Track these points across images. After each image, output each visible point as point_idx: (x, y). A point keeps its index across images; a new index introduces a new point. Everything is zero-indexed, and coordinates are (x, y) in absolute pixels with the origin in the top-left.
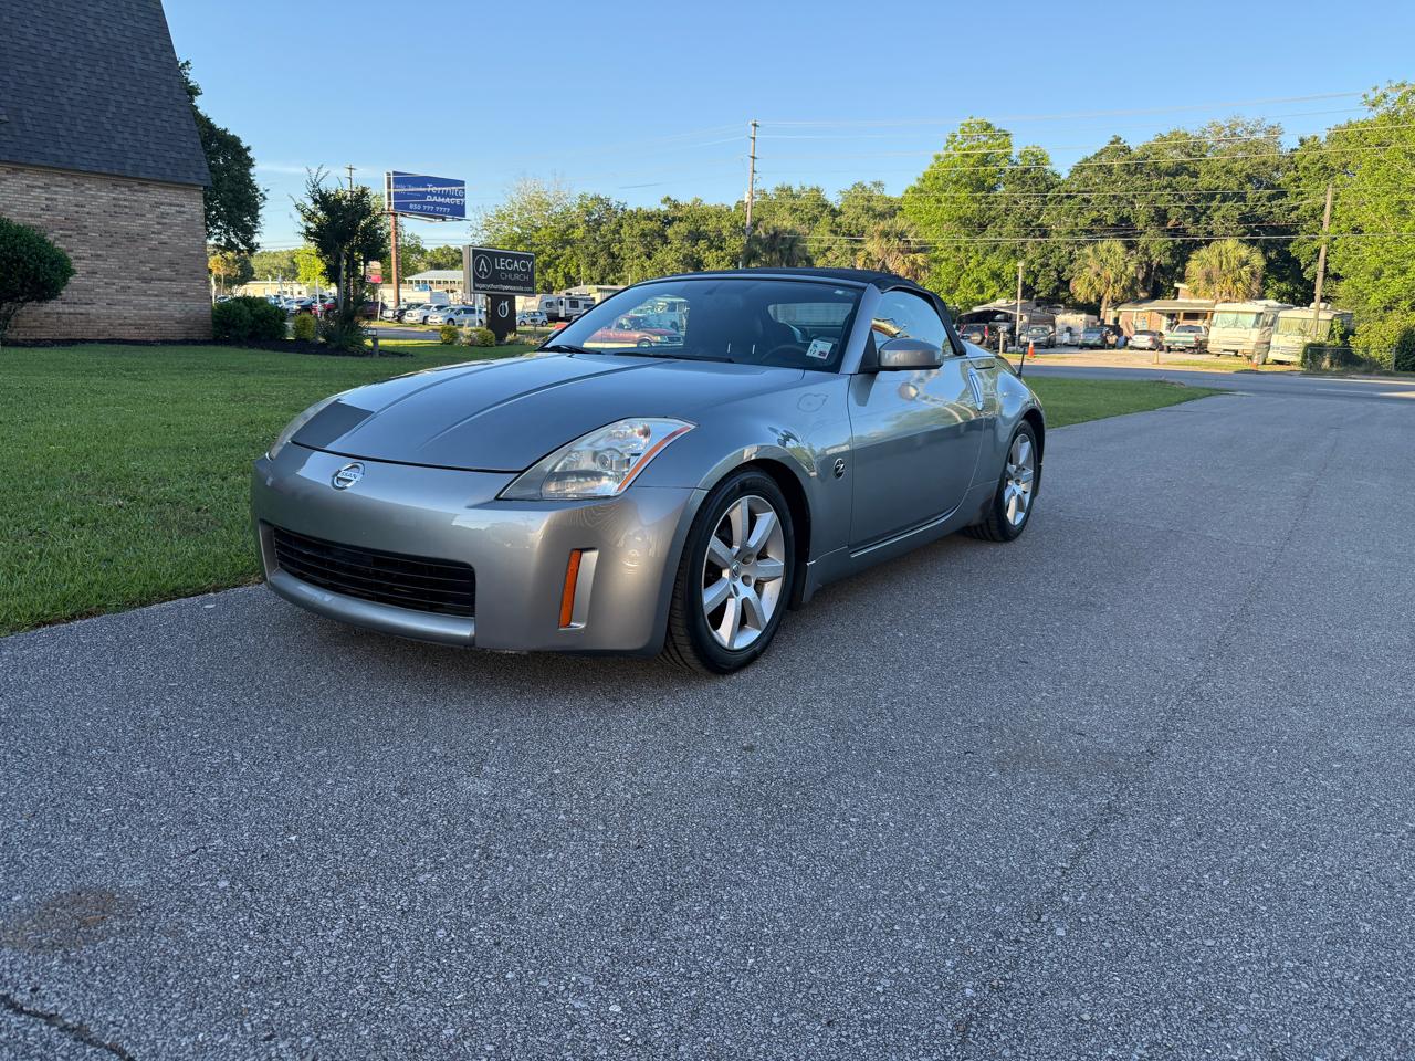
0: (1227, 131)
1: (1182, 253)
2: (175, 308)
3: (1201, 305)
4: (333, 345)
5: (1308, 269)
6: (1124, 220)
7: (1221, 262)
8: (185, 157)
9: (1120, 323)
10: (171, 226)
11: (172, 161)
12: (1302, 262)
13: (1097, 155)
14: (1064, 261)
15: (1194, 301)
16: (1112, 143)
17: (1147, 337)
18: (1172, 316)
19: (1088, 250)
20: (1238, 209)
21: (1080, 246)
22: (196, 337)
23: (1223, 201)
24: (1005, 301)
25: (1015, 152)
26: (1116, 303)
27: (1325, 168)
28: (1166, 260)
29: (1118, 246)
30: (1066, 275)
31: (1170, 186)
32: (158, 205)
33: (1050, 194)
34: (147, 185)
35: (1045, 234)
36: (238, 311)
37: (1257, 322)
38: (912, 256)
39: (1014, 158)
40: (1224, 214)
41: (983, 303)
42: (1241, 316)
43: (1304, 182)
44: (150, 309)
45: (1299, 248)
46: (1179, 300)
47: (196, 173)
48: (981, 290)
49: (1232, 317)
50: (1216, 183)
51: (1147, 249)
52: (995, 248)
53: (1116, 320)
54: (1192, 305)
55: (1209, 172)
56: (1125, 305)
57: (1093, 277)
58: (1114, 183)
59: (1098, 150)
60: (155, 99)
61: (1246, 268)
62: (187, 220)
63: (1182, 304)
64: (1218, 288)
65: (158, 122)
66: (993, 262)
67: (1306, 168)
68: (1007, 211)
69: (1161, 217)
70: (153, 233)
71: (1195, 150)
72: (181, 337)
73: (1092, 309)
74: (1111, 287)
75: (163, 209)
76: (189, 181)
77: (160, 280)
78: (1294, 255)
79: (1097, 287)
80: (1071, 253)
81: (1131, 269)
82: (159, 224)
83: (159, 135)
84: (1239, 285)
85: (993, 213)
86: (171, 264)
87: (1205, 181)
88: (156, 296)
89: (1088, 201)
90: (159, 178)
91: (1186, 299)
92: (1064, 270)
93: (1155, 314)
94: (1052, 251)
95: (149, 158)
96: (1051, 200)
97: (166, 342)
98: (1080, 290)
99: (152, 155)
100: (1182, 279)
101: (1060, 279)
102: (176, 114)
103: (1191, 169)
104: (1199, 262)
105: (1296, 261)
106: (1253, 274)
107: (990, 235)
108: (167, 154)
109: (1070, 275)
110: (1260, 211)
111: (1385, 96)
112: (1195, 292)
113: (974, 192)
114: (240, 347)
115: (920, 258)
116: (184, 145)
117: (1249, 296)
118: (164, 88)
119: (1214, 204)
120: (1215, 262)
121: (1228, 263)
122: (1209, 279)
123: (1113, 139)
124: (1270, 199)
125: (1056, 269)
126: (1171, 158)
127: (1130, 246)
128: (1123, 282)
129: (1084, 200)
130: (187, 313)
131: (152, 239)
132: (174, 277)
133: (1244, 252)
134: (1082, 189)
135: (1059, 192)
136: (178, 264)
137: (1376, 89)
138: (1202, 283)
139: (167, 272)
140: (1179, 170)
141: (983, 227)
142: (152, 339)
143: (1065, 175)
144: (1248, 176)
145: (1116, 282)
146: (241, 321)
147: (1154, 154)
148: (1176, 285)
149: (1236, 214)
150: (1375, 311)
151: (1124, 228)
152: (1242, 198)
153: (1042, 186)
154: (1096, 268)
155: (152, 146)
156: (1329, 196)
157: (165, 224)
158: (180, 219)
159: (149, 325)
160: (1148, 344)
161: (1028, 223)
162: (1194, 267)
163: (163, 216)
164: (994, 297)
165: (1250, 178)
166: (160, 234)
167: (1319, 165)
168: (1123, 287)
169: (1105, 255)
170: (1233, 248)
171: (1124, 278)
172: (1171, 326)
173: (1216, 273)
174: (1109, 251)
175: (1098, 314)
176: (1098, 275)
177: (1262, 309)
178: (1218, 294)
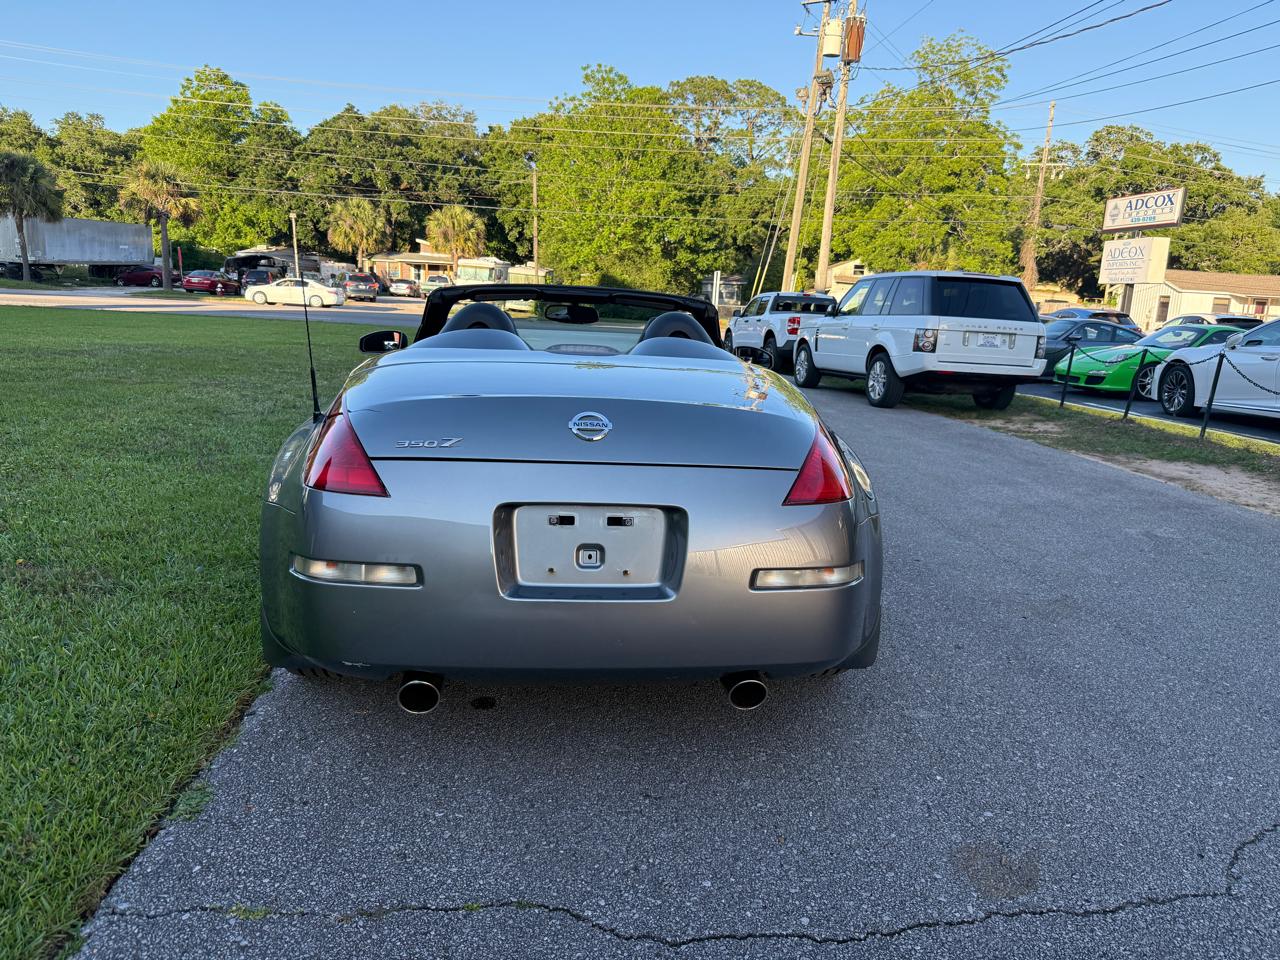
0: (435, 112)
1: (421, 212)
3: (440, 259)
5: (511, 233)
6: (366, 179)
7: (454, 224)
9: (375, 271)
12: (506, 227)
13: (335, 120)
14: (319, 214)
15: (436, 255)
16: (348, 110)
17: (405, 286)
18: (418, 267)
19: (339, 206)
20: (457, 180)
21: (331, 201)
23: (444, 172)
24: (265, 247)
25: (254, 107)
26: (370, 256)
27: (511, 152)
28: (405, 217)
29: (366, 204)
30: (322, 227)
31: (401, 154)
33: (296, 151)
35: (295, 187)
37: (490, 276)
38: (183, 201)
39: (253, 110)
40: (446, 184)
41: (242, 248)
42: (478, 270)
43: (498, 162)
45: (506, 215)
46: (422, 253)
48: (238, 235)
49: (472, 271)
50: (436, 156)
51: (389, 206)
52: (250, 198)
53: (371, 269)
54: (433, 258)
55: (428, 145)
56: (376, 256)
57: (348, 230)
58: (355, 146)
59: (335, 114)
61: (473, 230)
63: (424, 257)
64: (454, 246)
66: (249, 209)
67: (498, 151)
68: (257, 162)
69: (396, 181)
71: (413, 125)
73: (351, 259)
74: (365, 240)
78: (500, 221)
79: (353, 239)
80: (323, 206)
81: (379, 224)
84: (469, 244)
85: (242, 162)
87: (428, 153)
89: (331, 160)
91: (427, 253)
92: (318, 222)
93: (405, 265)
94: (306, 203)
96: (298, 155)
98: (337, 240)
100: (424, 236)
101: (316, 230)
103: (414, 141)
104: (436, 223)
105: (502, 227)
106: (478, 235)
107: (242, 182)
109: (326, 226)
110: (472, 181)
111: (563, 105)
112: (437, 247)
113: (219, 140)
115: (192, 203)
117: (479, 254)
119: (438, 174)
120: (448, 222)
121: (460, 225)
122: (445, 235)
123: (347, 106)
124: (478, 173)
125: (312, 220)
126: (397, 130)
127: (375, 205)
128: (374, 236)
129: (329, 158)
133: (469, 216)
134: (325, 148)
135: (305, 149)
137: (557, 98)
138: (441, 240)
140: (405, 141)
141: (233, 175)
143: (305, 134)
144: (458, 152)
145: (368, 235)
147: (383, 124)
148: (418, 240)
149: (456, 183)
150: (566, 269)
151: (367, 188)
152: (457, 171)
153: (287, 142)
154: (349, 221)
156: (535, 179)
160: (407, 292)
161: (279, 176)
162: (432, 225)
164: (252, 245)
165: (460, 154)
167: (508, 150)
168: (376, 240)
169: (356, 211)
170: (461, 213)
171: (375, 231)
172: (418, 276)
173: (450, 232)
174: (359, 207)
175: (355, 262)
176: (352, 228)
177: (492, 265)
178: (454, 251)
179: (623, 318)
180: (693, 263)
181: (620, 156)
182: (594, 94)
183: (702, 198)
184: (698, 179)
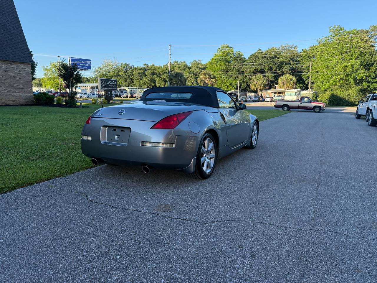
0: (285, 47)
1: (277, 77)
2: (24, 96)
3: (282, 90)
4: (69, 105)
5: (306, 81)
6: (262, 69)
7: (286, 80)
8: (26, 55)
9: (262, 95)
10: (22, 74)
11: (22, 57)
12: (305, 79)
13: (255, 53)
14: (248, 80)
15: (280, 89)
16: (259, 50)
17: (269, 99)
18: (275, 93)
19: (254, 77)
20: (289, 66)
21: (252, 76)
22: (29, 103)
23: (286, 64)
24: (234, 90)
25: (234, 53)
26: (261, 90)
27: (309, 56)
28: (273, 79)
29: (261, 76)
31: (273, 61)
32: (18, 68)
33: (244, 64)
34: (15, 63)
35: (243, 74)
36: (42, 96)
37: (296, 94)
38: (212, 80)
40: (286, 68)
42: (292, 93)
43: (304, 60)
44: (17, 96)
45: (304, 76)
46: (276, 89)
47: (29, 60)
48: (228, 88)
49: (290, 93)
50: (284, 60)
51: (268, 76)
52: (231, 77)
53: (261, 94)
54: (279, 90)
55: (282, 57)
56: (263, 91)
57: (255, 84)
58: (259, 60)
59: (255, 52)
60: (17, 40)
61: (292, 81)
62: (27, 72)
63: (277, 90)
64: (286, 86)
65: (18, 46)
66: (230, 80)
67: (304, 57)
68: (233, 68)
69: (271, 69)
70: (17, 76)
71: (278, 52)
72: (26, 104)
73: (255, 92)
74: (260, 87)
75: (20, 69)
76: (27, 62)
77: (19, 88)
78: (303, 78)
79: (257, 86)
80: (250, 78)
81: (265, 82)
82: (19, 73)
83: (19, 50)
84: (291, 85)
85: (230, 68)
86: (22, 84)
87: (281, 60)
88: (18, 93)
89: (253, 65)
90: (19, 61)
91: (278, 89)
92: (248, 82)
93: (271, 93)
94: (245, 78)
95: (16, 56)
96: (244, 65)
97: (22, 105)
98: (252, 87)
99: (17, 55)
100: (277, 84)
101: (247, 85)
102: (23, 44)
103: (277, 57)
104: (281, 80)
106: (294, 82)
107: (229, 73)
108: (21, 55)
109: (250, 83)
110: (294, 67)
111: (322, 40)
112: (280, 87)
113: (225, 63)
114: (43, 106)
115: (214, 80)
116: (25, 52)
117: (293, 88)
118: (19, 37)
119: (284, 65)
120: (285, 80)
121: (288, 80)
122: (283, 84)
123: (258, 49)
124: (296, 64)
125: (246, 82)
126: (273, 54)
127: (264, 76)
129: (252, 64)
130: (27, 97)
131: (17, 78)
132: (23, 88)
133: (291, 77)
134: (252, 62)
135: (246, 63)
136: (24, 84)
137: (320, 38)
138: (282, 85)
139: (21, 86)
140: (275, 57)
141: (227, 72)
142: (17, 104)
143: (247, 59)
144: (291, 58)
145: (261, 85)
146: (42, 99)
147: (269, 53)
148: (276, 85)
149: (289, 68)
150: (322, 91)
151: (262, 71)
152: (290, 64)
153: (242, 61)
154: (256, 82)
155: (17, 53)
156: (311, 64)
157: (20, 73)
158: (25, 72)
159: (16, 101)
160: (270, 100)
161: (239, 71)
163: (20, 71)
164: (231, 89)
165: (291, 59)
166: (19, 76)
167: (307, 56)
168: (263, 86)
169: (258, 78)
170: (289, 76)
171: (263, 84)
172: (275, 96)
173: (285, 82)
174: (259, 77)
175: (257, 93)
176: (256, 83)
177: (296, 91)
178: (286, 88)
179: (340, 105)
180: (369, 87)
181: (341, 54)
182: (333, 35)
183: (373, 64)
184: (371, 58)
